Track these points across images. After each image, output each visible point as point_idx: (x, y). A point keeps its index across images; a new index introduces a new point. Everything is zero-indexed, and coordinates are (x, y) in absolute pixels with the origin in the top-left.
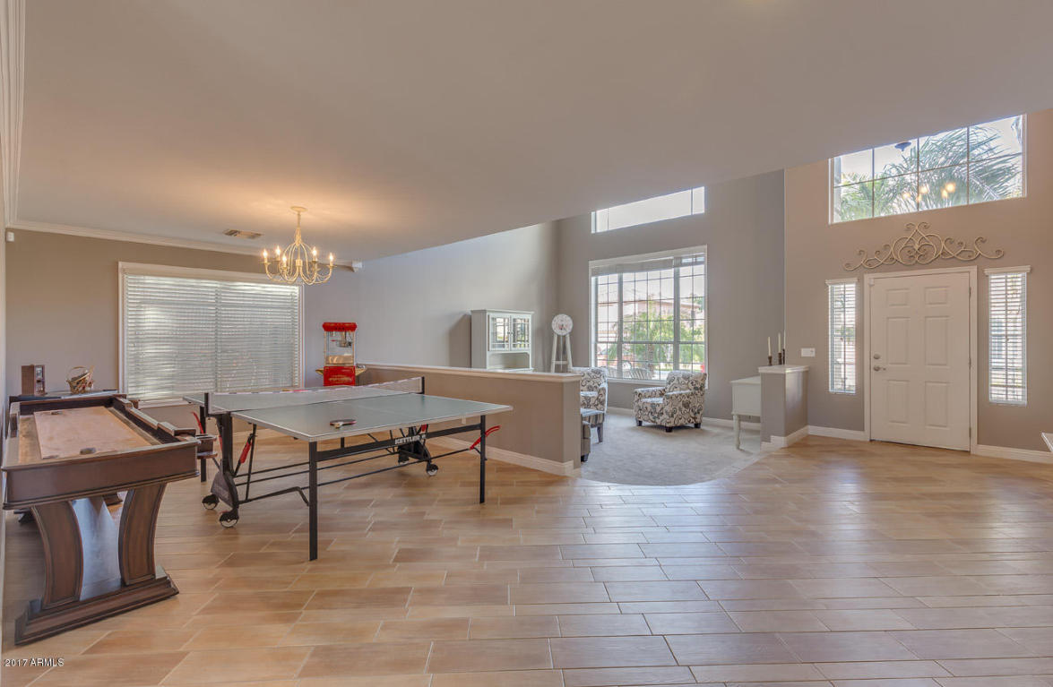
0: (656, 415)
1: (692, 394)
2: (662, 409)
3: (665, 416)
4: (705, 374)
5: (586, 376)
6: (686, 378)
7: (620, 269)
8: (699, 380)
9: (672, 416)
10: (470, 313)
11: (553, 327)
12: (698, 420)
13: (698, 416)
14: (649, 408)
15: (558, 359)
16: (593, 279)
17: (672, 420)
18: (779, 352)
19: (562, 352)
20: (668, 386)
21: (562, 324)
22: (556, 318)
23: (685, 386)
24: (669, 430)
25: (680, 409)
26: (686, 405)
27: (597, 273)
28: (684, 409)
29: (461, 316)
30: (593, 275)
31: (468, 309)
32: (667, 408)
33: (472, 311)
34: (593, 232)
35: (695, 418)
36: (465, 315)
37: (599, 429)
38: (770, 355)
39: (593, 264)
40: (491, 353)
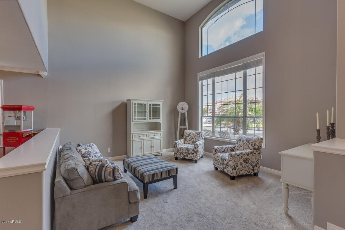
0: (224, 166)
1: (251, 153)
2: (228, 163)
3: (229, 168)
4: (262, 139)
5: (192, 135)
6: (248, 141)
7: (213, 75)
8: (257, 143)
9: (235, 169)
10: (126, 101)
11: (178, 108)
12: (256, 171)
13: (256, 168)
14: (220, 161)
15: (181, 125)
16: (200, 83)
17: (235, 172)
18: (328, 125)
19: (183, 122)
20: (237, 145)
21: (183, 107)
22: (179, 104)
23: (246, 147)
24: (233, 178)
25: (241, 164)
26: (246, 161)
27: (202, 79)
28: (244, 164)
29: (120, 103)
30: (200, 80)
31: (125, 99)
32: (231, 163)
33: (127, 100)
34: (200, 56)
35: (253, 170)
36: (123, 102)
37: (174, 179)
38: (318, 128)
39: (200, 75)
40: (134, 123)
